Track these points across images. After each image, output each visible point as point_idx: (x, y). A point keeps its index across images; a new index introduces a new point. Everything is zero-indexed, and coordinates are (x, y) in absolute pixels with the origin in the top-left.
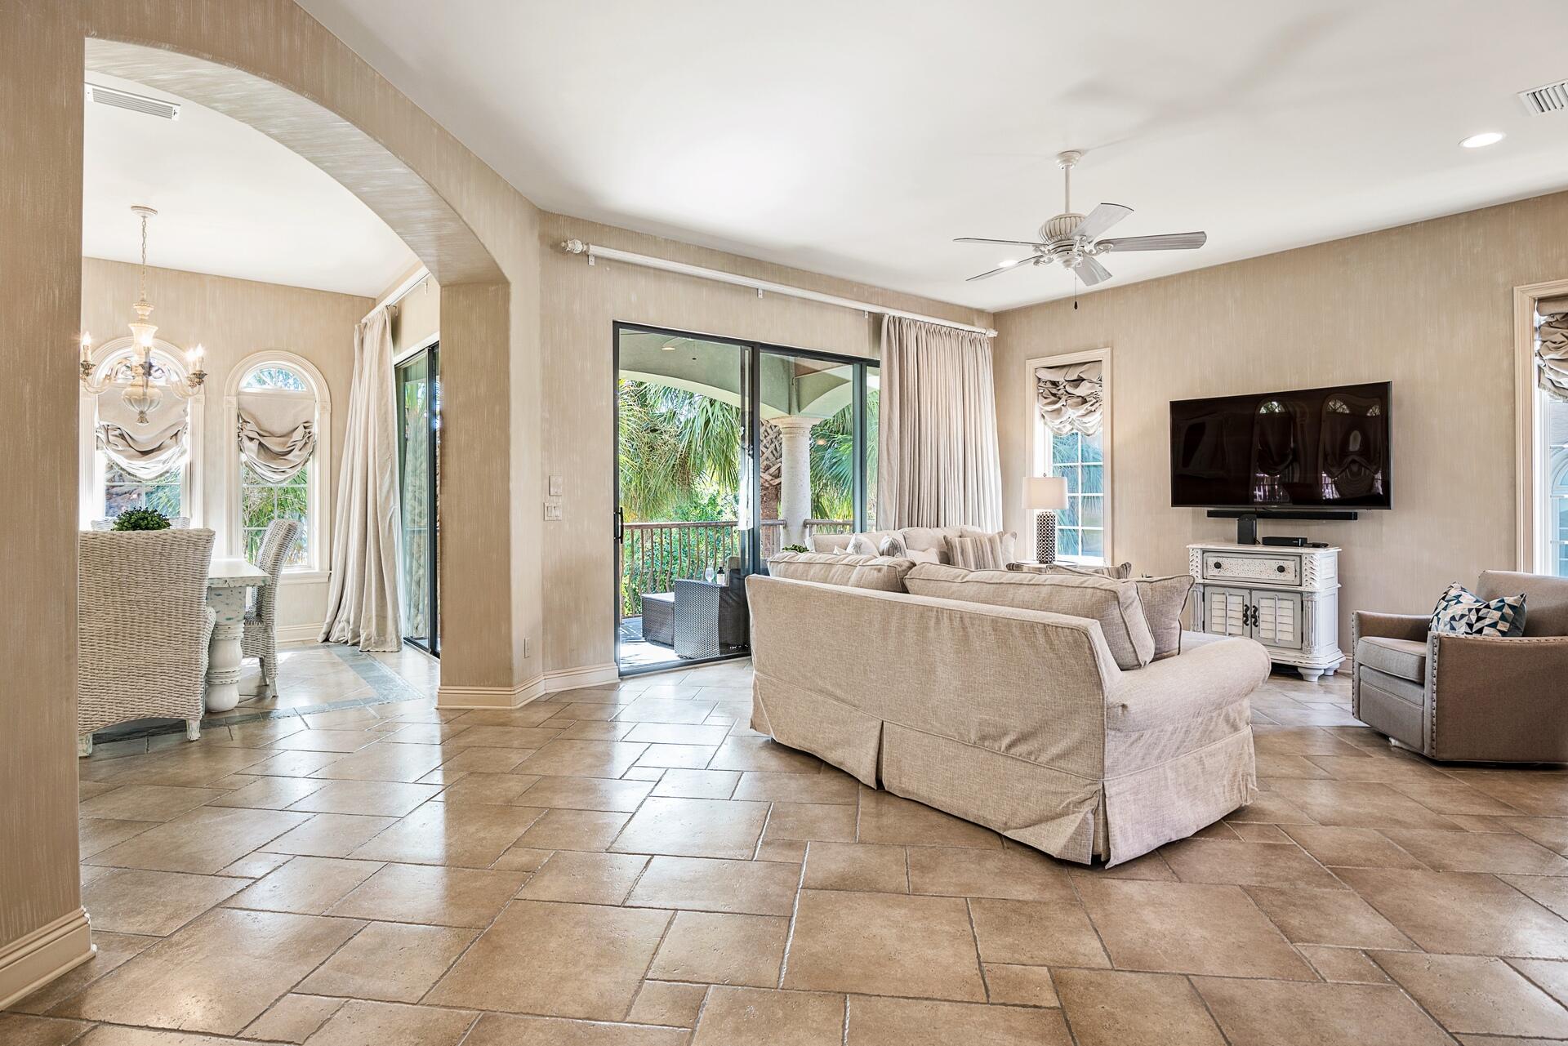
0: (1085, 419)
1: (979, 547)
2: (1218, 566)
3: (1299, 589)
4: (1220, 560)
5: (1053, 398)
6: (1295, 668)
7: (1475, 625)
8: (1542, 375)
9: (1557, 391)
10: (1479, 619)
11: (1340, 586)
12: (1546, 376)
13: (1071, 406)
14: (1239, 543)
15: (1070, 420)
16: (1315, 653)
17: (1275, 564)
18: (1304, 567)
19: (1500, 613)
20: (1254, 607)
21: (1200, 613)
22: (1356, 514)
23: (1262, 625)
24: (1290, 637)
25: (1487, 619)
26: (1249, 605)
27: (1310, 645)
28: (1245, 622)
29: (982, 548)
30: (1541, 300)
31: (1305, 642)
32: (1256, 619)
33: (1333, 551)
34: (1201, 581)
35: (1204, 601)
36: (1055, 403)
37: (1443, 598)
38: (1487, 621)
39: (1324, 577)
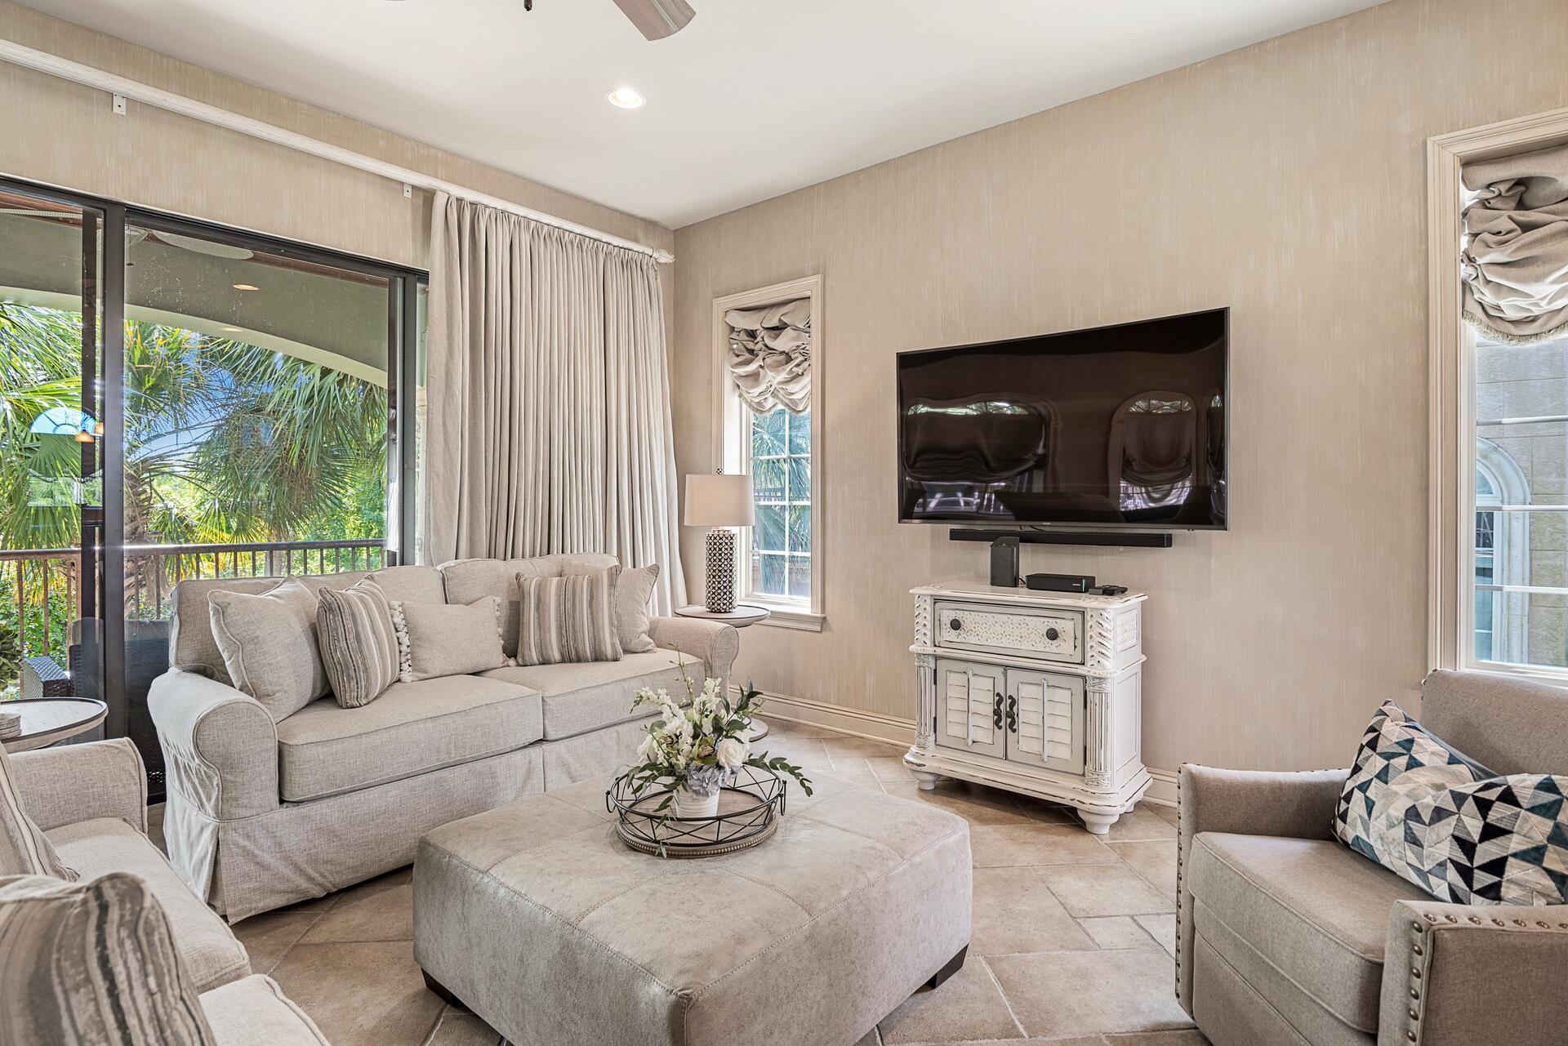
0: (791, 387)
1: (570, 595)
2: (956, 625)
3: (1081, 670)
4: (959, 615)
5: (747, 356)
6: (1074, 810)
7: (1480, 848)
8: (1468, 295)
9: (1491, 324)
10: (1491, 832)
11: (1144, 658)
12: (1476, 296)
13: (769, 366)
14: (992, 584)
15: (772, 389)
16: (1106, 785)
17: (1043, 625)
18: (1089, 633)
19: (1550, 824)
20: (1010, 697)
21: (929, 703)
22: (1170, 537)
23: (1023, 729)
24: (1064, 753)
25: (1515, 838)
26: (1002, 694)
27: (1097, 770)
28: (997, 723)
29: (574, 597)
30: (1468, 163)
31: (1090, 765)
32: (1013, 719)
33: (1134, 600)
34: (930, 650)
35: (935, 683)
36: (747, 363)
37: (1372, 744)
38: (1515, 843)
39: (1119, 648)
